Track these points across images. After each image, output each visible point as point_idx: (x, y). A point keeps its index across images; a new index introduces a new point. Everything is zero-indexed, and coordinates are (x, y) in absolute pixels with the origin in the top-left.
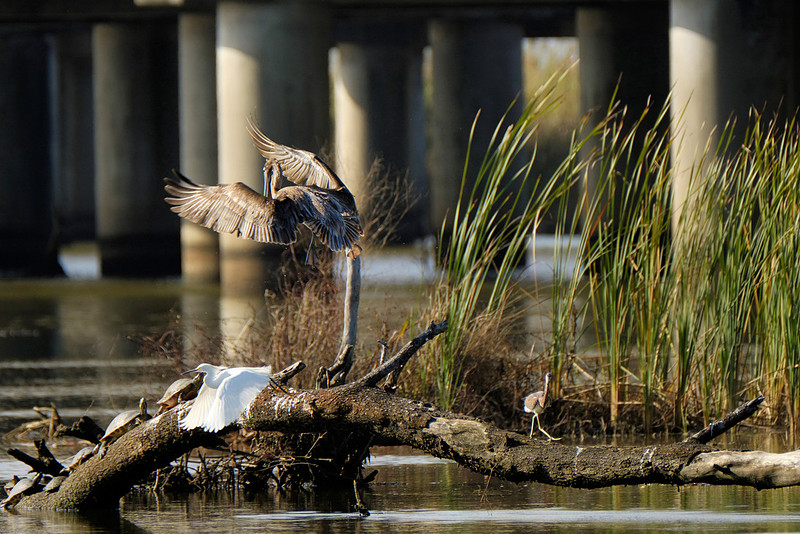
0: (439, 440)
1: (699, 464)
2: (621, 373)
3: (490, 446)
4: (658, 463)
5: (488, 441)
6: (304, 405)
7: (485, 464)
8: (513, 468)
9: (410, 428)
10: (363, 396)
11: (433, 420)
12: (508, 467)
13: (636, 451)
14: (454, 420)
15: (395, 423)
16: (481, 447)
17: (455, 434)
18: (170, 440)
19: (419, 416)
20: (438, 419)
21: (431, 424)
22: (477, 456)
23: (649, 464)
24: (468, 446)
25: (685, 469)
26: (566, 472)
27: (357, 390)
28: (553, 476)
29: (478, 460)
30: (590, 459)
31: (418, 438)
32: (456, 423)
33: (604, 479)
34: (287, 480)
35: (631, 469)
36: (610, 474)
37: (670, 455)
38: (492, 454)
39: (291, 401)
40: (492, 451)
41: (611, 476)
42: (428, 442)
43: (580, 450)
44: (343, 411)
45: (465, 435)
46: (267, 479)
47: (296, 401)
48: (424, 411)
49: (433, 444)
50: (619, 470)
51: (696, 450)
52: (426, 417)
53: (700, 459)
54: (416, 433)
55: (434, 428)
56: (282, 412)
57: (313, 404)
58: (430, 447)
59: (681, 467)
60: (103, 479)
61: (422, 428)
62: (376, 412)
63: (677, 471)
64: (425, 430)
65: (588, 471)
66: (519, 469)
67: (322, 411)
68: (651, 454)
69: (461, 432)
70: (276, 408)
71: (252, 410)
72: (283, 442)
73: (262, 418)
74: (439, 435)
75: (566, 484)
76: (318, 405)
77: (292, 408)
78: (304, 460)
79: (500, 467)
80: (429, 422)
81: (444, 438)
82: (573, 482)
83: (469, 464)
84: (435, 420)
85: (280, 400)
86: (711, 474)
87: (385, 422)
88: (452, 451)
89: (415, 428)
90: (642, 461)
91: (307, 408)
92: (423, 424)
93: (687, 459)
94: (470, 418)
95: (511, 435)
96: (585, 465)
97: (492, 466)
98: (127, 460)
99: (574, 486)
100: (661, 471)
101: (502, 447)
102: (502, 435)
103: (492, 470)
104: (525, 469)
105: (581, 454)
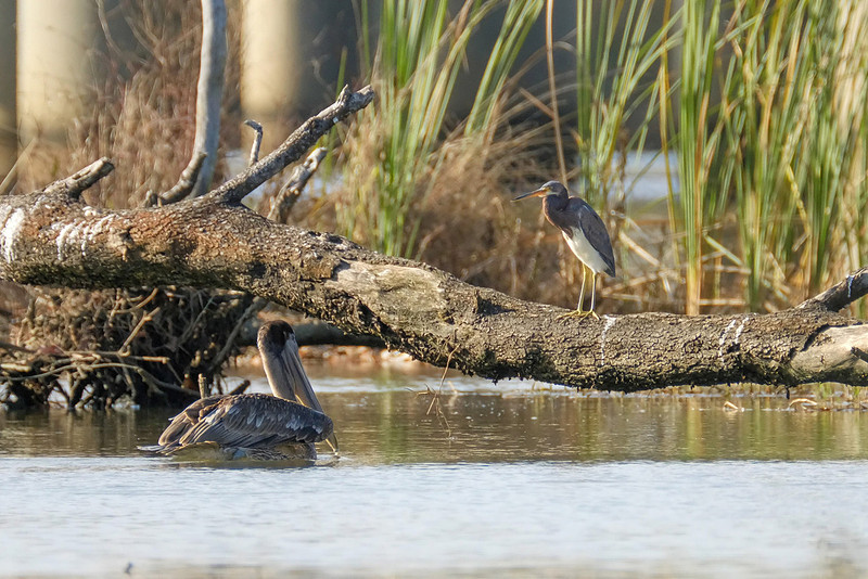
0: (354, 302)
1: (826, 349)
2: (706, 249)
3: (448, 314)
4: (751, 346)
5: (444, 304)
6: (111, 237)
7: (437, 345)
8: (489, 354)
9: (301, 279)
10: (218, 222)
11: (343, 265)
12: (479, 352)
13: (712, 325)
14: (382, 266)
15: (274, 271)
16: (431, 315)
17: (384, 291)
19: (320, 258)
20: (354, 264)
21: (342, 274)
22: (423, 331)
23: (736, 347)
24: (407, 313)
25: (800, 357)
26: (585, 361)
27: (206, 212)
28: (560, 369)
29: (424, 339)
30: (629, 336)
31: (317, 298)
32: (385, 272)
33: (653, 373)
34: (85, 395)
35: (704, 355)
36: (665, 367)
37: (772, 331)
38: (452, 328)
39: (86, 230)
40: (451, 322)
42: (334, 306)
43: (611, 321)
44: (180, 248)
45: (403, 293)
46: (48, 392)
47: (97, 229)
48: (328, 249)
49: (344, 308)
50: (684, 361)
51: (820, 323)
52: (331, 259)
53: (827, 339)
54: (313, 288)
55: (346, 280)
56: (69, 249)
57: (127, 236)
58: (339, 315)
59: (792, 352)
61: (324, 279)
62: (240, 251)
63: (785, 361)
64: (329, 284)
65: (624, 360)
66: (499, 356)
67: (141, 248)
68: (739, 330)
69: (396, 289)
70: (59, 241)
71: (17, 246)
72: (78, 325)
73: (34, 261)
74: (356, 292)
75: (585, 383)
76: (137, 237)
77: (89, 243)
78: (115, 359)
79: (465, 352)
80: (336, 269)
81: (365, 299)
82: (597, 379)
83: (408, 345)
84: (348, 266)
85: (68, 227)
86: (847, 365)
87: (257, 269)
88: (379, 321)
89: (312, 281)
90: (721, 342)
91: (116, 244)
92: (326, 272)
93: (804, 339)
94: (413, 262)
95: (485, 293)
96: (619, 349)
97: (451, 349)
99: (599, 387)
100: (757, 361)
101: (469, 316)
102: (469, 293)
103: (450, 356)
104: (510, 356)
105: (613, 329)
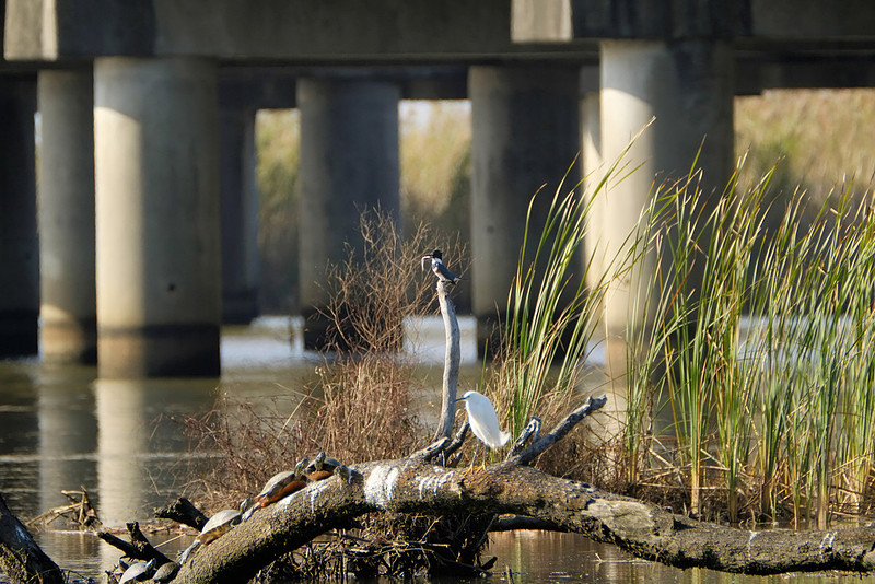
0: (599, 523)
2: (701, 456)
3: (655, 530)
4: (839, 549)
5: (653, 524)
6: (452, 485)
7: (649, 549)
8: (681, 553)
9: (567, 510)
10: (516, 476)
11: (592, 501)
12: (675, 552)
13: (815, 536)
14: (615, 502)
15: (551, 505)
16: (645, 530)
17: (616, 517)
18: (302, 522)
19: (578, 497)
20: (598, 500)
21: (591, 506)
22: (641, 540)
23: (830, 549)
24: (631, 529)
25: (869, 554)
26: (739, 557)
27: (509, 469)
28: (724, 562)
29: (641, 545)
30: (765, 543)
31: (576, 521)
32: (617, 506)
33: (780, 565)
34: (399, 567)
35: (810, 554)
36: (786, 560)
37: (852, 540)
38: (658, 538)
39: (436, 481)
40: (657, 534)
41: (787, 563)
42: (587, 525)
43: (754, 534)
44: (493, 491)
45: (628, 517)
47: (443, 480)
48: (583, 492)
49: (593, 527)
50: (798, 558)
52: (585, 498)
54: (574, 515)
55: (593, 510)
56: (427, 492)
57: (462, 484)
58: (589, 531)
59: (864, 552)
60: (227, 564)
61: (581, 510)
62: (530, 493)
63: (860, 558)
64: (583, 512)
65: (762, 557)
66: (687, 555)
67: (470, 492)
68: (832, 539)
69: (623, 515)
70: (420, 488)
71: (394, 490)
72: (396, 526)
73: (404, 499)
74: (600, 517)
75: (739, 571)
76: (468, 485)
77: (439, 488)
78: (418, 545)
79: (666, 552)
80: (588, 503)
81: (605, 521)
82: (746, 569)
83: (631, 549)
84: (594, 501)
85: (425, 479)
87: (540, 503)
88: (614, 535)
89: (573, 510)
90: (821, 546)
91: (455, 489)
92: (582, 505)
93: (871, 545)
94: (633, 499)
95: (678, 517)
96: (759, 550)
97: (658, 551)
98: (254, 544)
99: (747, 573)
100: (843, 557)
101: (668, 531)
102: (668, 518)
103: (657, 555)
104: (693, 555)
105: (755, 538)
